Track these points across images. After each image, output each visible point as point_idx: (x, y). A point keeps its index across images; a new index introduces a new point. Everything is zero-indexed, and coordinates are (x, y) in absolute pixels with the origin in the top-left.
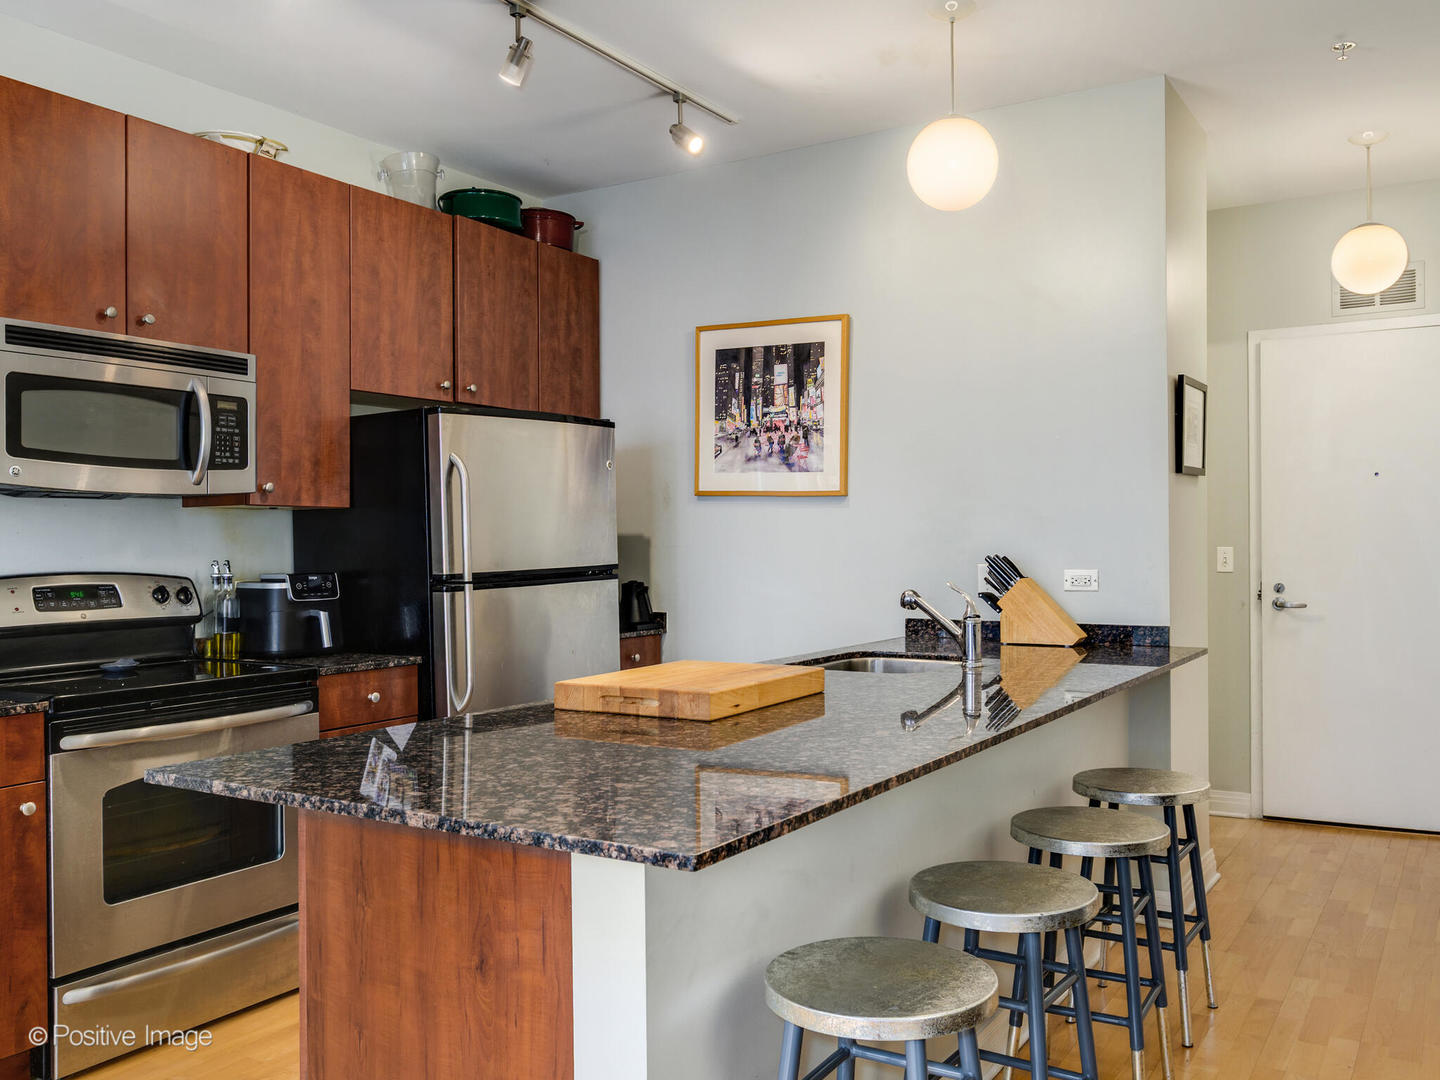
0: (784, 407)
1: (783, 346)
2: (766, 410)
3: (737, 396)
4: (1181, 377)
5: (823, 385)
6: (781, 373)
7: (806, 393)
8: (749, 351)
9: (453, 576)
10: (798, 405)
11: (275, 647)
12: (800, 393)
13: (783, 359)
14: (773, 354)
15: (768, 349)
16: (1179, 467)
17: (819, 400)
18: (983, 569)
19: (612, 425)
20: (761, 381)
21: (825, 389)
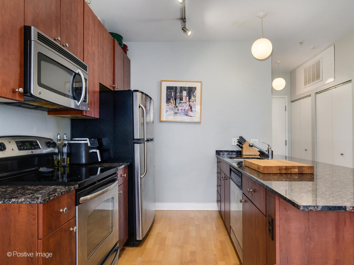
0: (185, 101)
1: (185, 87)
2: (180, 102)
3: (172, 97)
5: (196, 97)
6: (185, 93)
7: (191, 98)
8: (176, 87)
9: (140, 139)
10: (189, 101)
12: (189, 99)
13: (185, 90)
14: (182, 89)
15: (181, 87)
17: (195, 100)
18: (236, 140)
20: (179, 95)
21: (196, 98)
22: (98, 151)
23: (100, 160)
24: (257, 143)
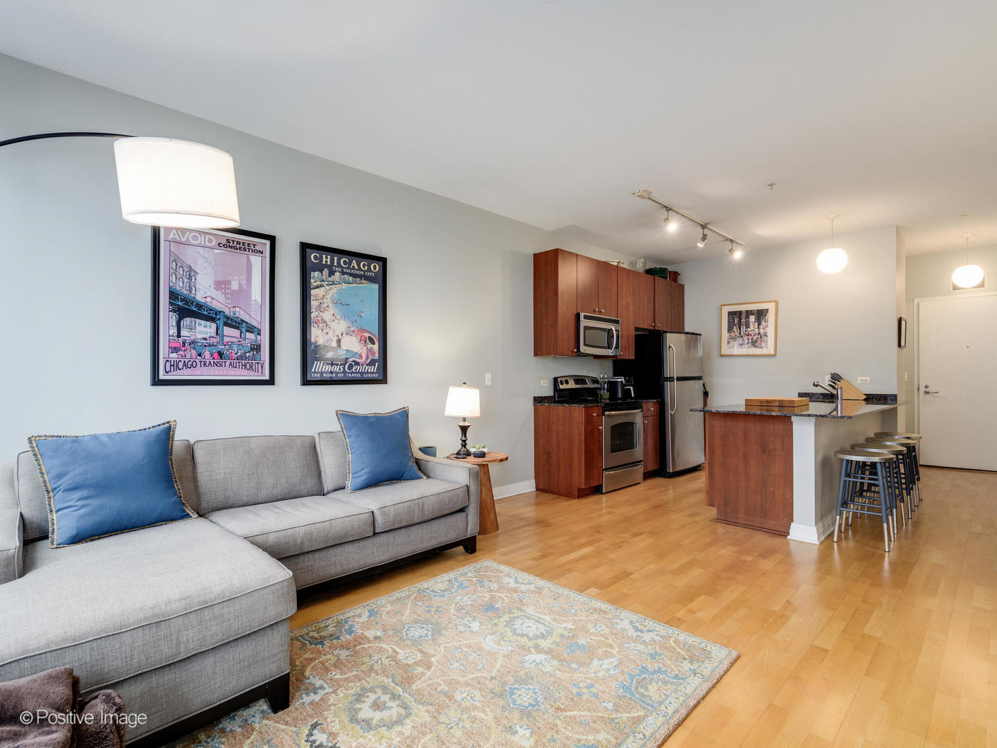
0: (753, 329)
1: (753, 310)
2: (746, 329)
3: (736, 325)
4: (901, 318)
5: (768, 322)
6: (752, 318)
7: (761, 324)
8: (740, 312)
9: (670, 378)
10: (758, 328)
11: (620, 396)
12: (759, 325)
13: (753, 314)
14: (749, 313)
15: (747, 311)
16: (899, 345)
17: (766, 326)
18: (828, 378)
19: (700, 335)
20: (745, 320)
22: (632, 388)
23: (633, 396)
24: (869, 382)
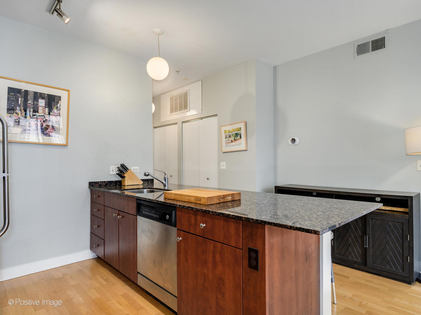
0: (43, 114)
1: (43, 94)
2: (34, 114)
3: (19, 106)
5: (60, 110)
6: (42, 103)
7: (53, 111)
12: (50, 111)
13: (43, 98)
14: (38, 95)
15: (36, 93)
17: (58, 114)
20: (32, 103)
24: (138, 171)
